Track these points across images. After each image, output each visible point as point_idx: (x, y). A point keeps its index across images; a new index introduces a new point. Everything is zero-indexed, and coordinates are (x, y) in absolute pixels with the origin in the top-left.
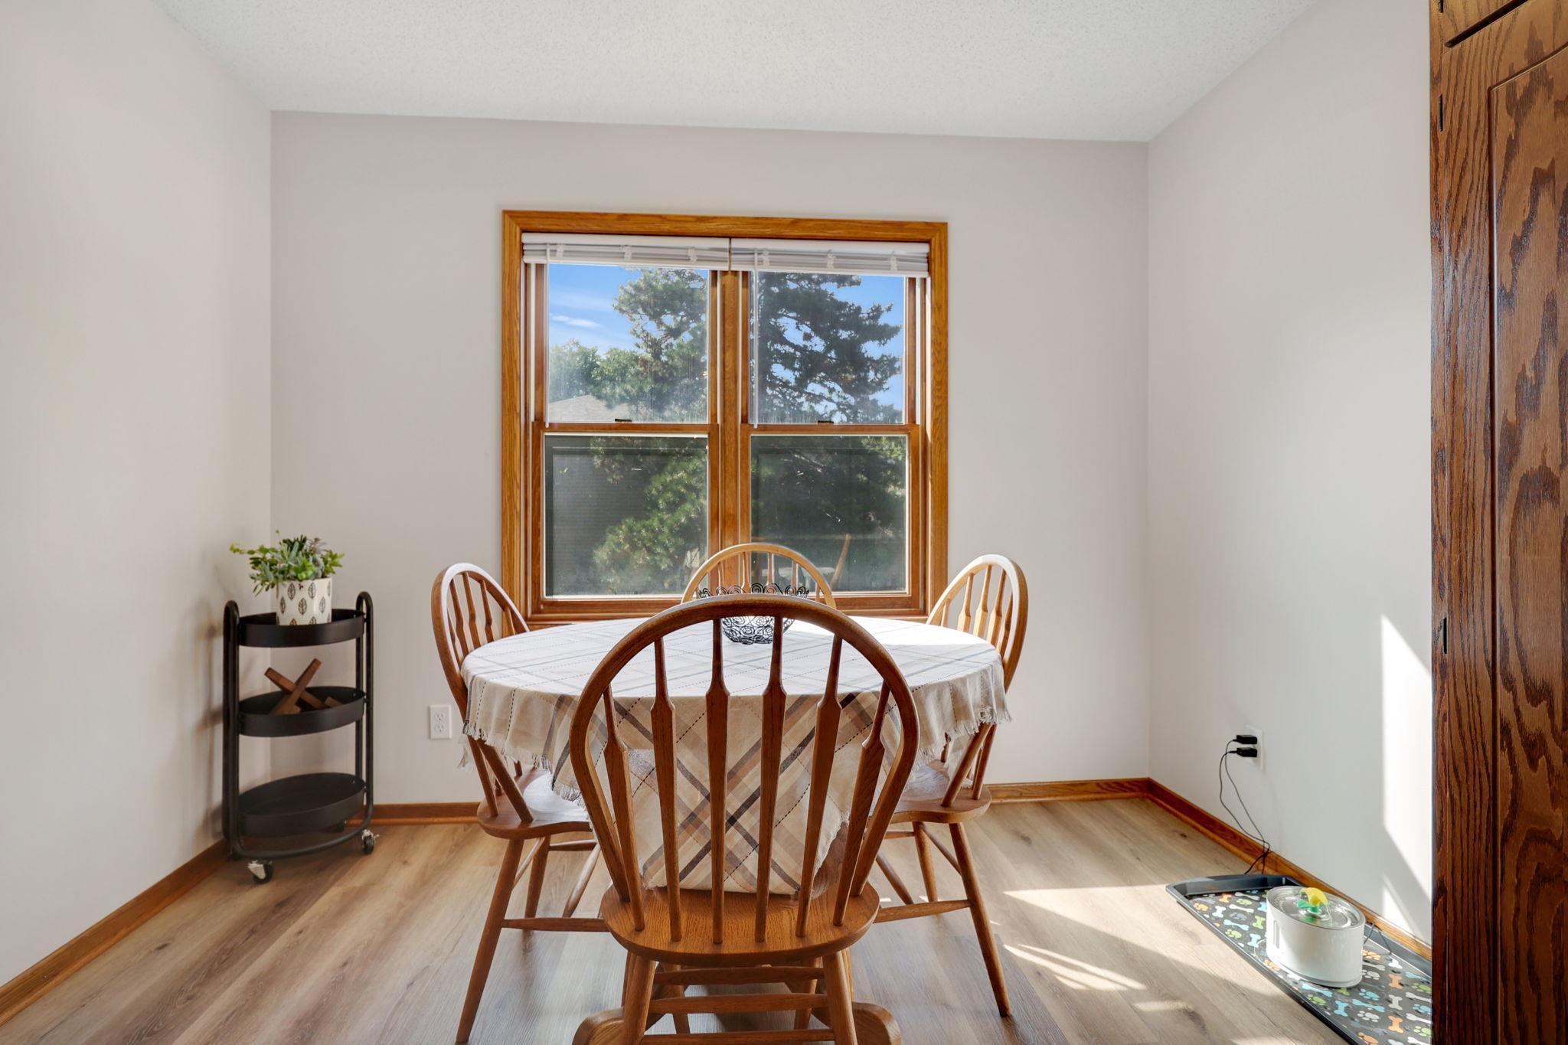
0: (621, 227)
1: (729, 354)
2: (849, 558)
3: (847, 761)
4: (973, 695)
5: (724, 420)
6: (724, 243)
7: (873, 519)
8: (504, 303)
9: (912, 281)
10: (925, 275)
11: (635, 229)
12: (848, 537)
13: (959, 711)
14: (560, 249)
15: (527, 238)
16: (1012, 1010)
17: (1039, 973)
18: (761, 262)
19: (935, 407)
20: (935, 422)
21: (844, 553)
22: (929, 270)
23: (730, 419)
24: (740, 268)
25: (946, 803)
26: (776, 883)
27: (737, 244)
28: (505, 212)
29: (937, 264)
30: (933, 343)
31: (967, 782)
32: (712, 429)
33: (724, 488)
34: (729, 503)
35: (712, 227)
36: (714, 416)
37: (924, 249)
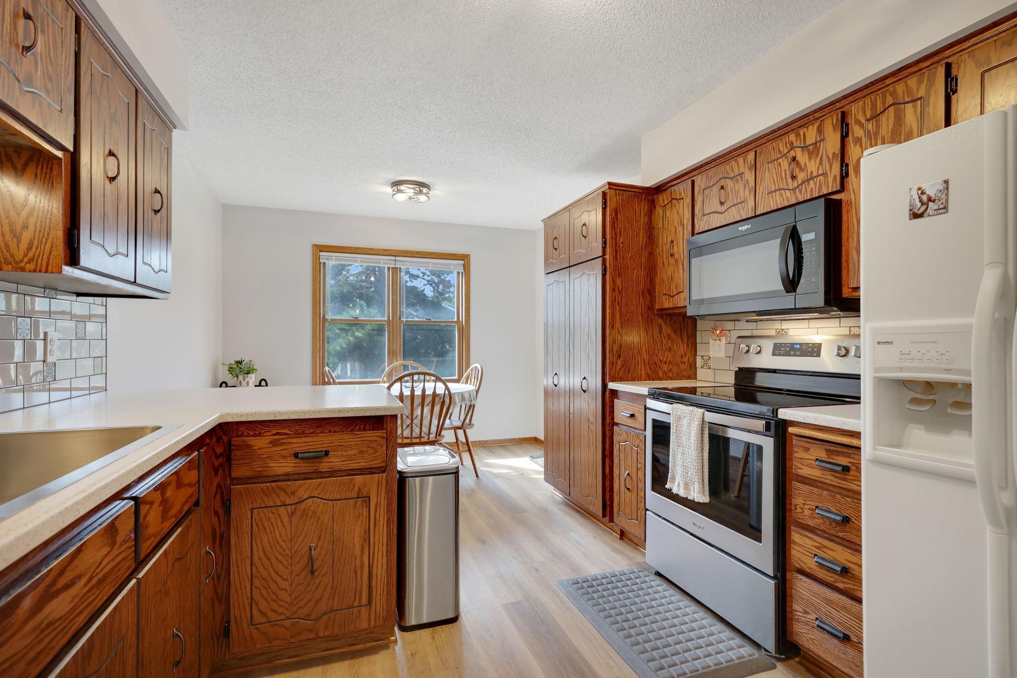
0: (356, 251)
1: (394, 296)
2: (437, 366)
3: (437, 408)
4: (467, 396)
5: (393, 318)
6: (393, 258)
7: (448, 348)
8: (313, 277)
9: (459, 273)
10: (463, 271)
11: (361, 252)
12: (436, 359)
13: (463, 399)
14: (334, 258)
15: (321, 254)
16: (479, 475)
17: (488, 471)
18: (406, 265)
19: (466, 316)
20: (466, 320)
21: (434, 365)
22: (464, 270)
23: (395, 318)
24: (398, 267)
25: (462, 425)
26: (423, 434)
27: (397, 258)
28: (314, 245)
29: (467, 268)
30: (465, 294)
31: (467, 421)
32: (388, 321)
33: (393, 342)
34: (394, 347)
35: (389, 253)
36: (389, 317)
37: (462, 262)
